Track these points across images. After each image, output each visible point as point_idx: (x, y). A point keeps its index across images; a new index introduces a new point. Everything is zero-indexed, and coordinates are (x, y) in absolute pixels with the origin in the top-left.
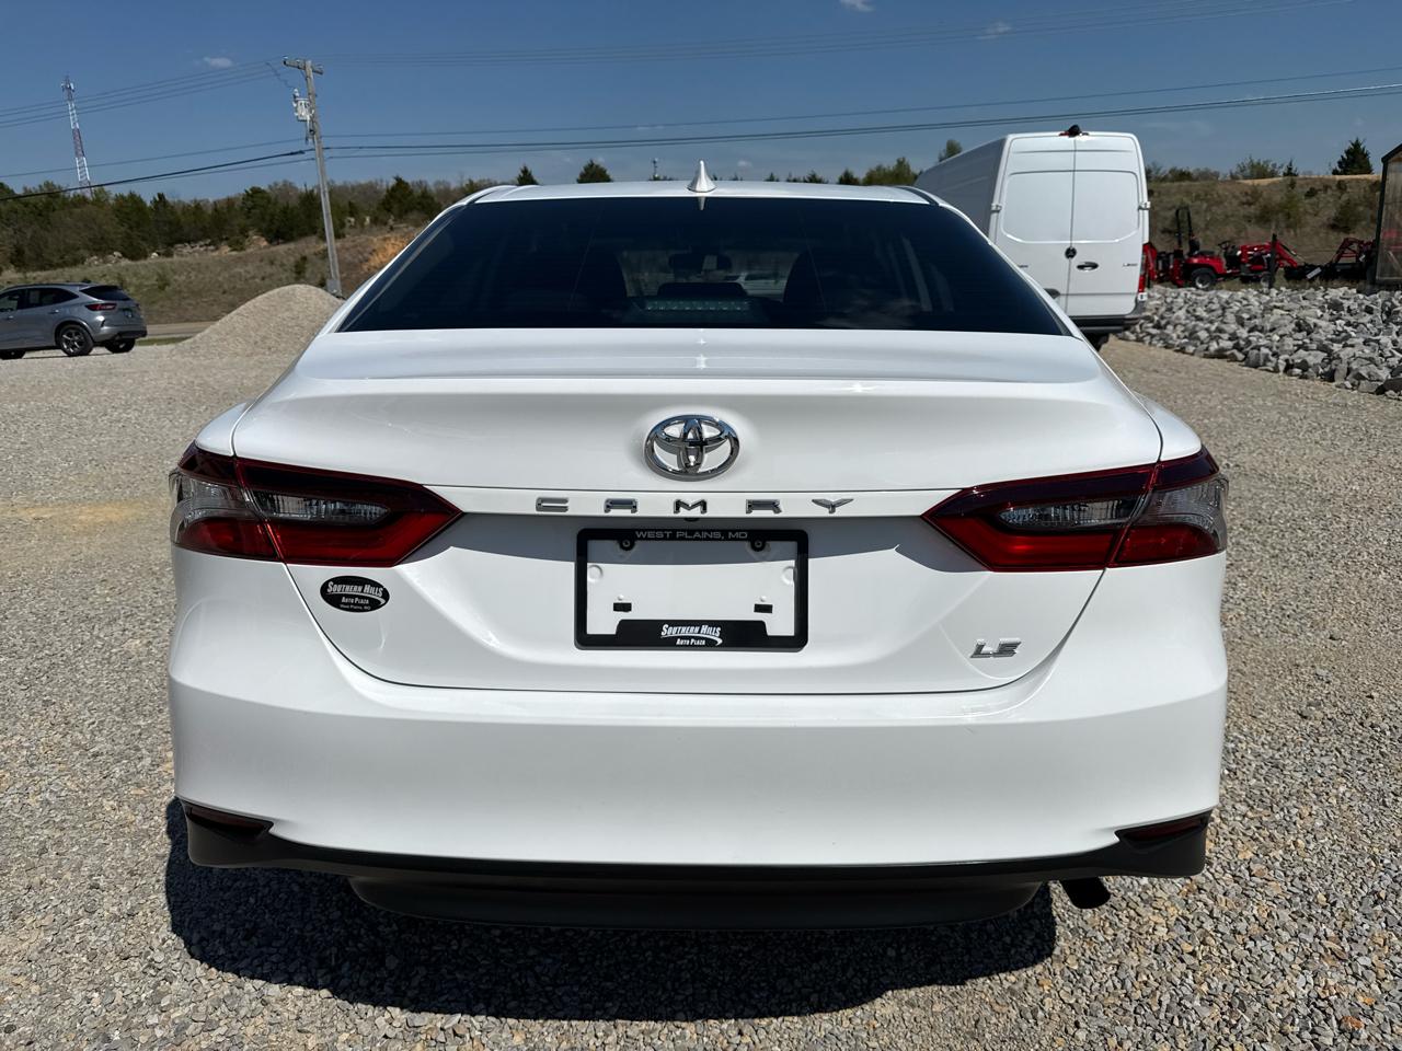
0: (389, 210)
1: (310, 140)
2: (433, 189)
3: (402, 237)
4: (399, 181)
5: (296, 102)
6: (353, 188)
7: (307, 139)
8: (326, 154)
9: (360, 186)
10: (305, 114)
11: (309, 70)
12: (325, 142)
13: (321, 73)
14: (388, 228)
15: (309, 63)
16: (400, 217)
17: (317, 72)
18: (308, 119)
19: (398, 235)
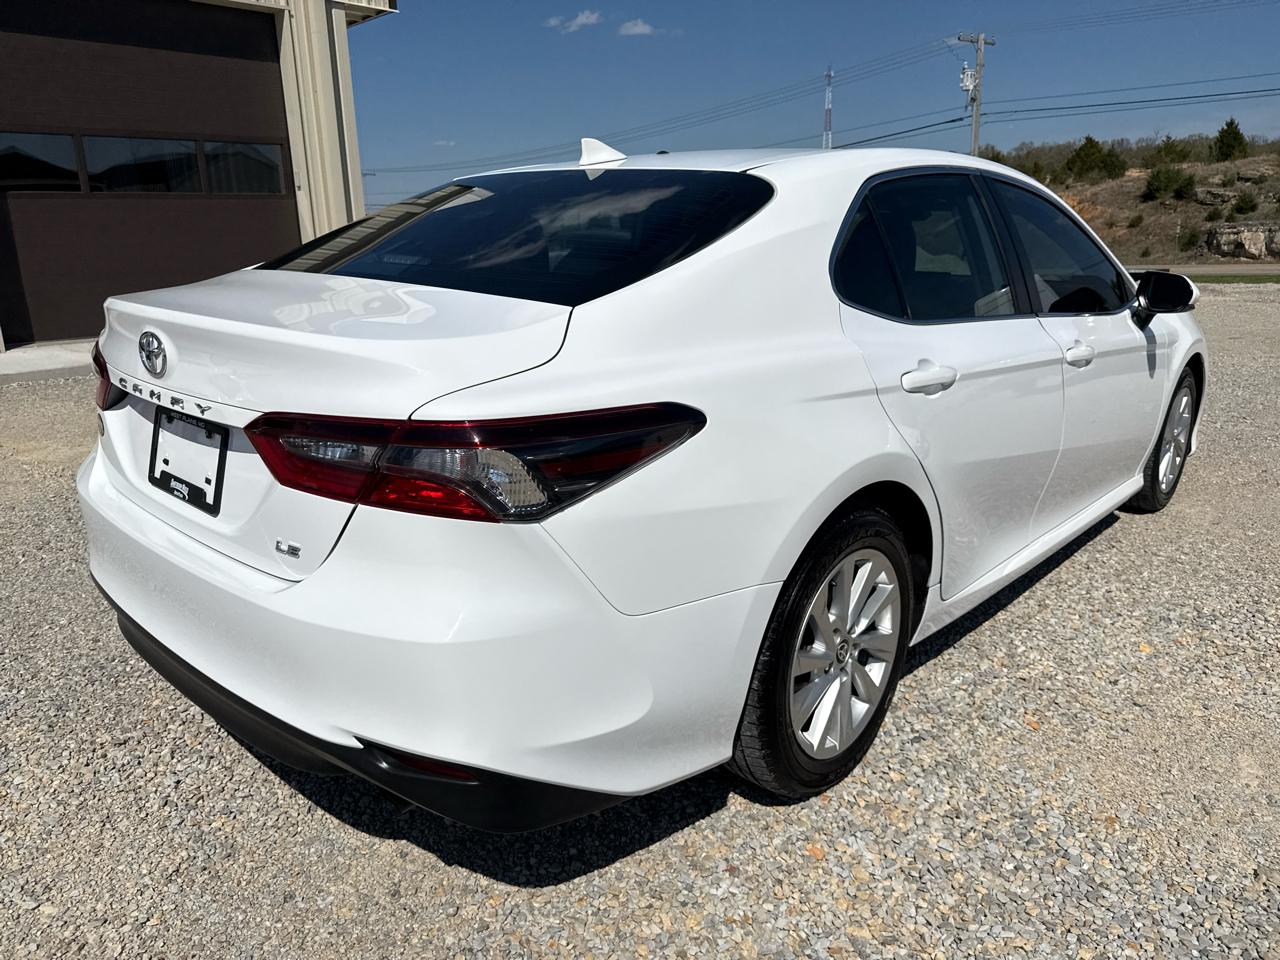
0: (1070, 169)
1: (970, 108)
2: (1134, 146)
3: (1074, 195)
4: (1089, 140)
5: (964, 73)
6: (1051, 149)
7: (966, 107)
8: (984, 119)
9: (1059, 146)
10: (969, 84)
11: (982, 42)
12: (983, 109)
13: (993, 44)
14: (1064, 186)
15: (982, 36)
16: (1080, 176)
17: (989, 44)
18: (971, 87)
19: (1071, 194)
